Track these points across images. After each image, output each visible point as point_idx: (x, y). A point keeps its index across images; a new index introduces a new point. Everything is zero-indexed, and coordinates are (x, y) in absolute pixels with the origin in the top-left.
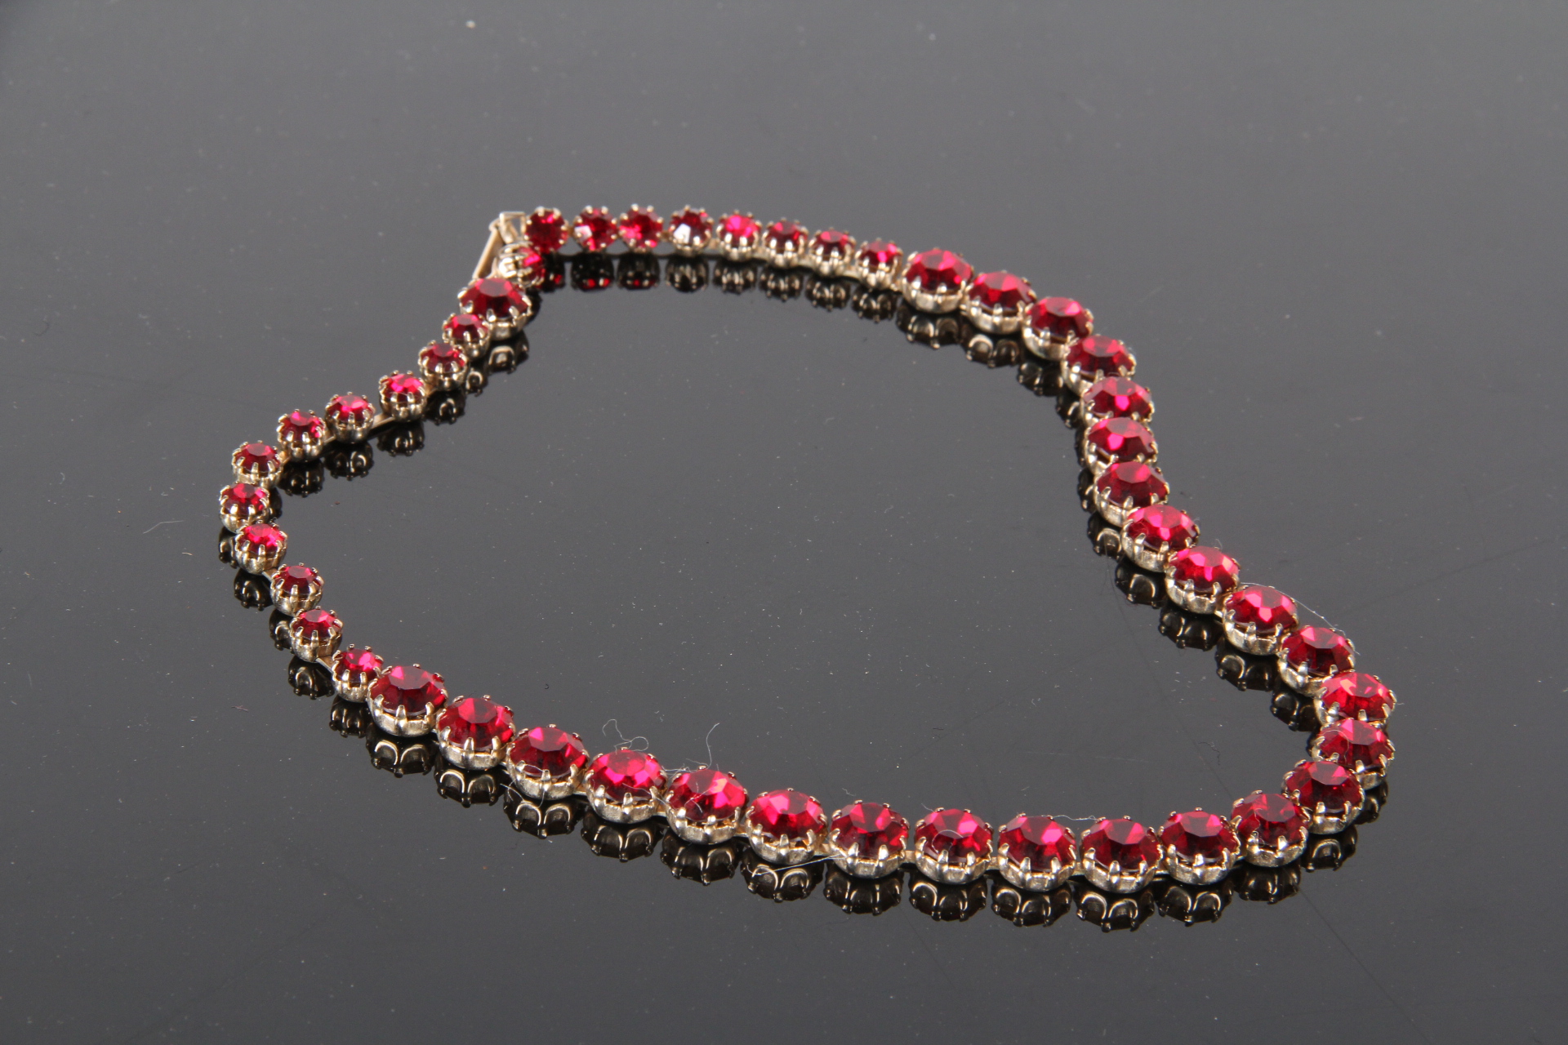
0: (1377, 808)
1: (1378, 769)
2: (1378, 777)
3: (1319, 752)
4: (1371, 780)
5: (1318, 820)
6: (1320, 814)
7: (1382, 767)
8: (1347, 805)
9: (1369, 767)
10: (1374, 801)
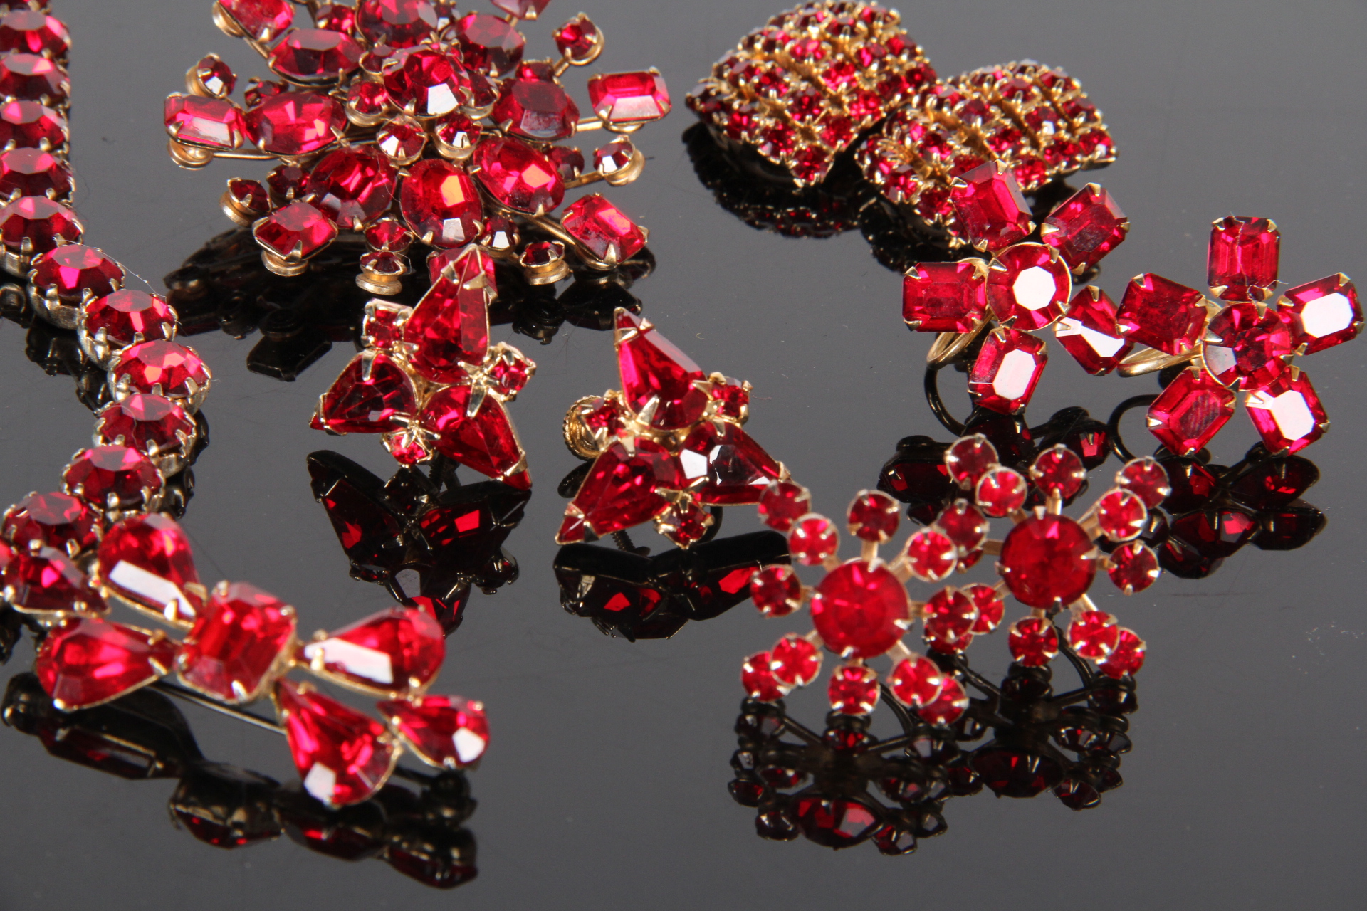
0: (182, 500)
1: (176, 449)
2: (179, 460)
3: (100, 438)
4: (169, 463)
5: (112, 516)
6: (113, 509)
7: (180, 445)
8: (145, 492)
9: (164, 447)
10: (177, 492)
